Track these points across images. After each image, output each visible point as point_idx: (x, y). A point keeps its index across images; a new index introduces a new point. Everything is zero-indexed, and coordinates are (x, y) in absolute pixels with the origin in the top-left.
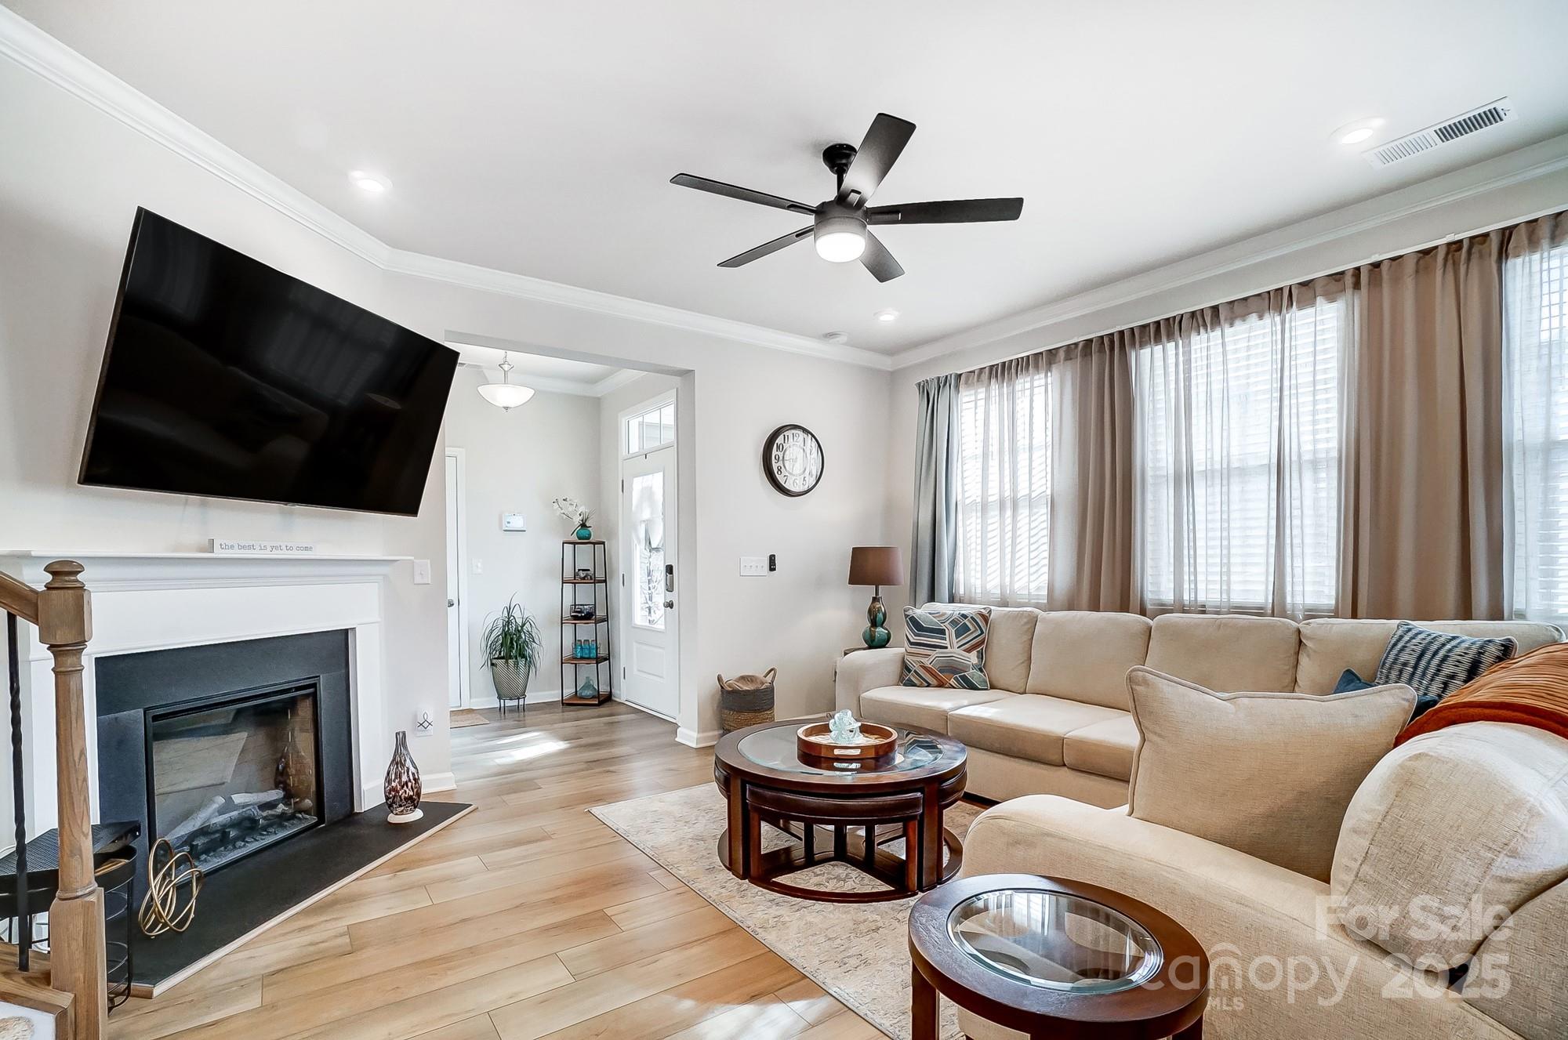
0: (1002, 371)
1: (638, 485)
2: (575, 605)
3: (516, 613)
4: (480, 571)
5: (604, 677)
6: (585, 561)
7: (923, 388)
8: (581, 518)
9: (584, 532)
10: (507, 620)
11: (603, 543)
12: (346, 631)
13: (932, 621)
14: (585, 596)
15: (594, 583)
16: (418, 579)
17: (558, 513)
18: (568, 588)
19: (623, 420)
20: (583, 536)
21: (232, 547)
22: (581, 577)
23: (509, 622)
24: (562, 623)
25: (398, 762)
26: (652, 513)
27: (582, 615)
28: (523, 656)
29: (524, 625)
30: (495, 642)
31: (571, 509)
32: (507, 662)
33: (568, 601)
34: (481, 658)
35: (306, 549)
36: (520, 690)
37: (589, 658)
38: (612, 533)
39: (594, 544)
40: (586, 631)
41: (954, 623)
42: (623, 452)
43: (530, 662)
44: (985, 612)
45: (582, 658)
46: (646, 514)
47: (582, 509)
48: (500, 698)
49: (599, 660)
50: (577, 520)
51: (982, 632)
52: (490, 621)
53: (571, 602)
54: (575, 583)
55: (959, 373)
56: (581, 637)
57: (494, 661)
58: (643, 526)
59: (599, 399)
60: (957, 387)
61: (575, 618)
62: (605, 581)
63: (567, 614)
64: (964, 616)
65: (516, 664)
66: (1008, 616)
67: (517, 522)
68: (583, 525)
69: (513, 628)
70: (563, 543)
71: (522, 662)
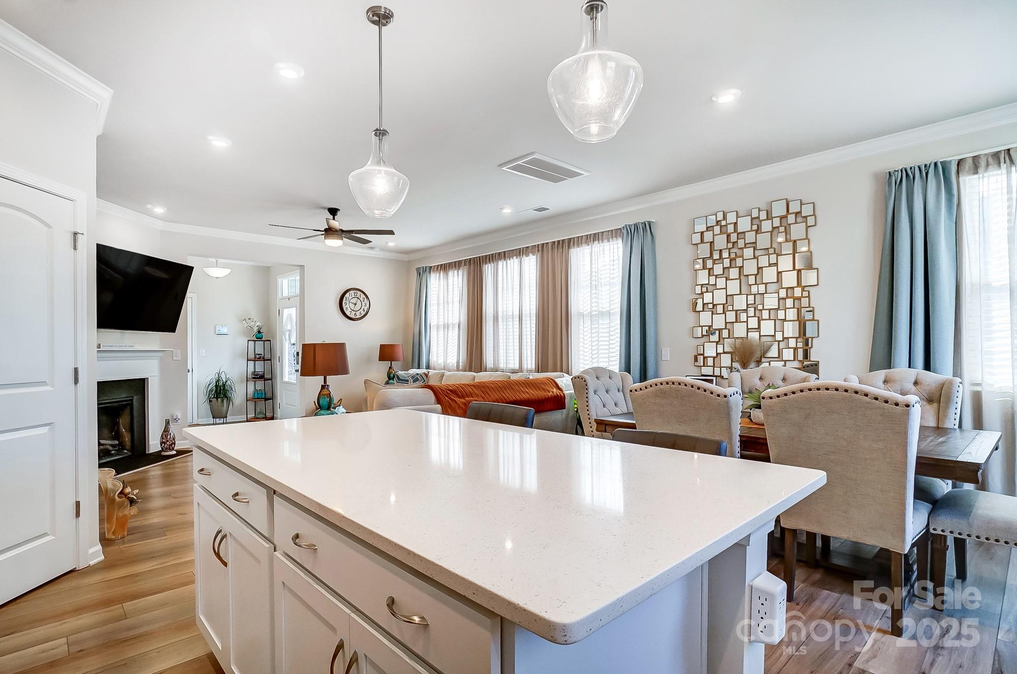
0: (445, 268)
1: (286, 312)
2: (255, 372)
3: (223, 376)
4: (204, 355)
5: (269, 408)
6: (259, 350)
7: (418, 269)
8: (257, 328)
9: (259, 335)
10: (217, 379)
11: (270, 341)
12: (144, 379)
13: (405, 376)
14: (260, 367)
15: (264, 361)
16: (175, 358)
17: (246, 326)
18: (251, 364)
19: (280, 280)
20: (259, 336)
21: (106, 346)
22: (258, 358)
23: (218, 381)
24: (247, 381)
25: (166, 430)
26: (291, 327)
27: (257, 377)
28: (226, 397)
29: (226, 382)
30: (211, 390)
31: (252, 324)
32: (217, 400)
33: (251, 369)
34: (204, 398)
35: (132, 346)
36: (224, 413)
37: (262, 398)
38: (274, 335)
39: (264, 341)
40: (260, 385)
41: (413, 377)
42: (280, 296)
43: (229, 399)
44: (426, 372)
45: (258, 398)
46: (289, 328)
47: (258, 324)
48: (213, 418)
49: (266, 399)
50: (256, 329)
51: (425, 381)
52: (208, 380)
53: (253, 370)
54: (255, 361)
55: (430, 266)
56: (258, 388)
57: (211, 399)
58: (288, 333)
59: (269, 267)
60: (430, 272)
61: (254, 378)
62: (270, 360)
63: (250, 376)
64: (418, 374)
65: (222, 401)
66: (435, 374)
67: (225, 330)
68: (259, 332)
69: (221, 384)
70: (248, 341)
71: (225, 401)
